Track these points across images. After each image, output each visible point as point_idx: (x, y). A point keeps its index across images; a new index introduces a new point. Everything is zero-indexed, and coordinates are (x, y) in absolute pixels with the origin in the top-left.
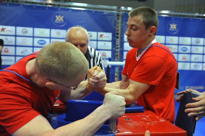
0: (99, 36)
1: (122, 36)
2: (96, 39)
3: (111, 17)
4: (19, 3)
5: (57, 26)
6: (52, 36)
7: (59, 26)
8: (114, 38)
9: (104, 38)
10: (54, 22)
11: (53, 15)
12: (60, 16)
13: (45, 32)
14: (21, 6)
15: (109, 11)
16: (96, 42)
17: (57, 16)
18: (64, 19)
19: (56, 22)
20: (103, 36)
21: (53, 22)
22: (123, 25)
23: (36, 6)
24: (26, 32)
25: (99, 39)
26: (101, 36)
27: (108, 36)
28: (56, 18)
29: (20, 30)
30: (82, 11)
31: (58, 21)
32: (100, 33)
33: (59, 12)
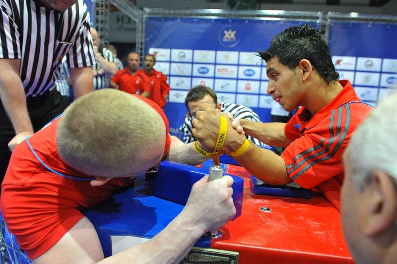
4: (176, 16)
5: (226, 46)
6: (218, 62)
7: (228, 46)
10: (222, 41)
11: (221, 30)
12: (230, 31)
13: (209, 55)
14: (179, 20)
17: (226, 32)
18: (236, 35)
19: (225, 40)
21: (220, 41)
23: (197, 19)
24: (184, 56)
28: (224, 35)
29: (176, 53)
30: (264, 22)
31: (227, 38)
33: (230, 26)
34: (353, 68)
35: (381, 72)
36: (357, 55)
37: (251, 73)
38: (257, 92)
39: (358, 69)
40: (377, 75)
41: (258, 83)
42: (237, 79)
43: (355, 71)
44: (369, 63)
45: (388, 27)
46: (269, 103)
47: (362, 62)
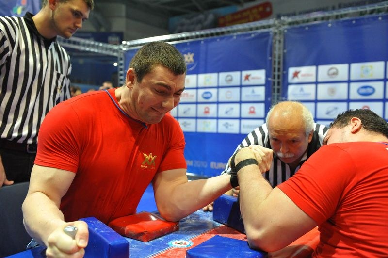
0: (243, 78)
1: (285, 72)
2: (238, 84)
3: (265, 39)
8: (269, 79)
9: (252, 82)
12: (189, 54)
15: (259, 31)
16: (238, 89)
18: (194, 58)
20: (250, 78)
22: (285, 51)
25: (244, 83)
26: (247, 77)
27: (259, 75)
31: (187, 62)
32: (245, 73)
33: (189, 49)
34: (313, 79)
35: (349, 82)
36: (317, 63)
37: (209, 95)
38: (215, 116)
39: (320, 80)
40: (345, 85)
41: (215, 106)
42: (197, 103)
43: (317, 83)
44: (333, 71)
45: (354, 22)
46: (227, 127)
47: (324, 70)
